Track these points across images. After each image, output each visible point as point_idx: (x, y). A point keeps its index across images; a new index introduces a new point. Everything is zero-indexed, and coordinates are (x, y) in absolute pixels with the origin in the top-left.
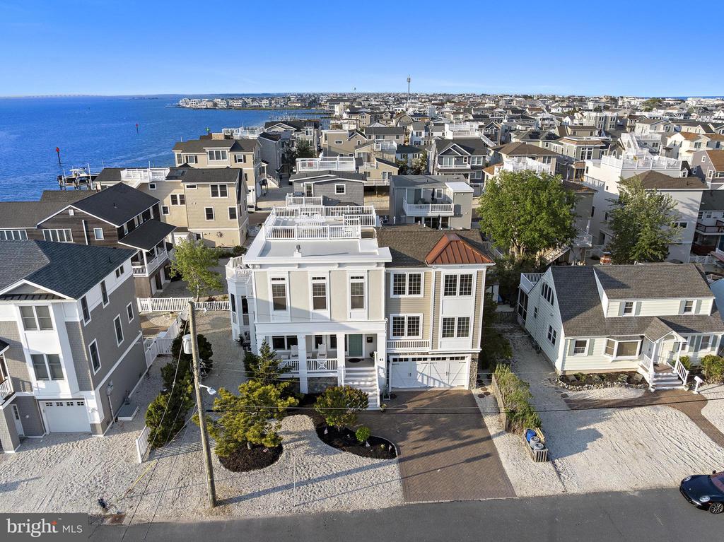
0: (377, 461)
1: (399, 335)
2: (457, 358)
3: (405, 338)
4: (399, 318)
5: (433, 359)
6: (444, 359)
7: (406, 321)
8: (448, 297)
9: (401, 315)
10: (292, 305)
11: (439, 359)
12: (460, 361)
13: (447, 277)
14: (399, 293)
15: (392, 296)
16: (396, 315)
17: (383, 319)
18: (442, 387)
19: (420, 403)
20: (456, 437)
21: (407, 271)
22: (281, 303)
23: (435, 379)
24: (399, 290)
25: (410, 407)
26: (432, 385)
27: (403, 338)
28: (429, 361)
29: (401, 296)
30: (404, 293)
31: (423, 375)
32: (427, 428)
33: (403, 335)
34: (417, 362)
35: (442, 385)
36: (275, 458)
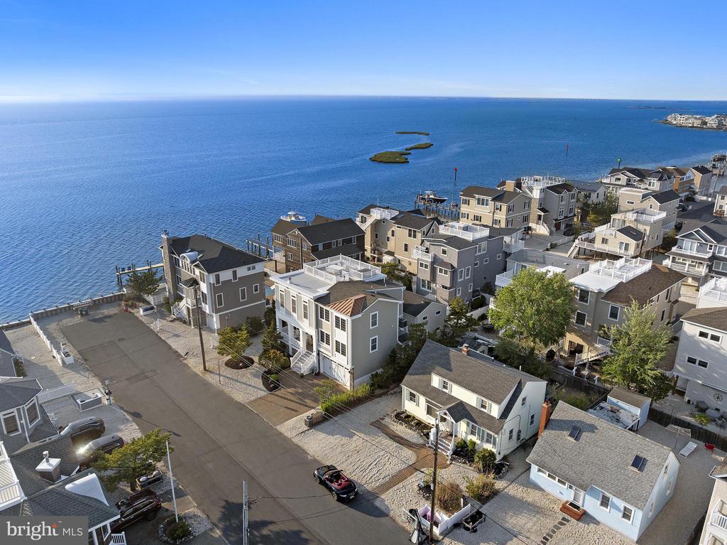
0: (264, 388)
7: (325, 335)
8: (337, 329)
10: (286, 307)
13: (336, 317)
15: (319, 318)
16: (321, 330)
17: (315, 329)
19: (321, 382)
21: (324, 307)
22: (283, 303)
24: (322, 316)
25: (314, 382)
26: (338, 379)
30: (323, 319)
31: (335, 372)
33: (324, 342)
34: (332, 362)
35: (342, 382)
36: (241, 368)
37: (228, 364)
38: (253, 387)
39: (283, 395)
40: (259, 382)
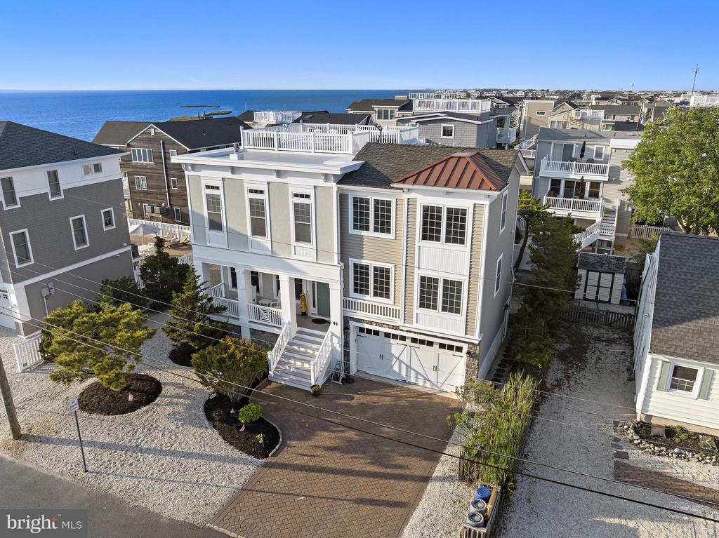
0: (237, 454)
1: (361, 292)
2: (451, 348)
3: (370, 299)
4: (361, 267)
5: (414, 340)
6: (430, 344)
7: (371, 272)
8: (428, 243)
9: (364, 262)
10: (228, 225)
11: (422, 342)
12: (454, 352)
13: (426, 209)
14: (362, 228)
15: (352, 231)
16: (357, 261)
17: (336, 263)
18: (427, 387)
19: (375, 399)
20: (377, 461)
21: (372, 194)
22: (216, 219)
23: (417, 373)
24: (361, 223)
25: (358, 399)
26: (413, 380)
27: (367, 297)
28: (408, 342)
29: (364, 233)
30: (367, 229)
31: (401, 362)
32: (352, 434)
33: (367, 293)
34: (392, 341)
35: (428, 385)
36: (133, 408)
37: (88, 403)
38: (200, 456)
39: (305, 461)
40: (209, 439)
